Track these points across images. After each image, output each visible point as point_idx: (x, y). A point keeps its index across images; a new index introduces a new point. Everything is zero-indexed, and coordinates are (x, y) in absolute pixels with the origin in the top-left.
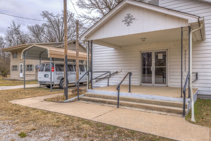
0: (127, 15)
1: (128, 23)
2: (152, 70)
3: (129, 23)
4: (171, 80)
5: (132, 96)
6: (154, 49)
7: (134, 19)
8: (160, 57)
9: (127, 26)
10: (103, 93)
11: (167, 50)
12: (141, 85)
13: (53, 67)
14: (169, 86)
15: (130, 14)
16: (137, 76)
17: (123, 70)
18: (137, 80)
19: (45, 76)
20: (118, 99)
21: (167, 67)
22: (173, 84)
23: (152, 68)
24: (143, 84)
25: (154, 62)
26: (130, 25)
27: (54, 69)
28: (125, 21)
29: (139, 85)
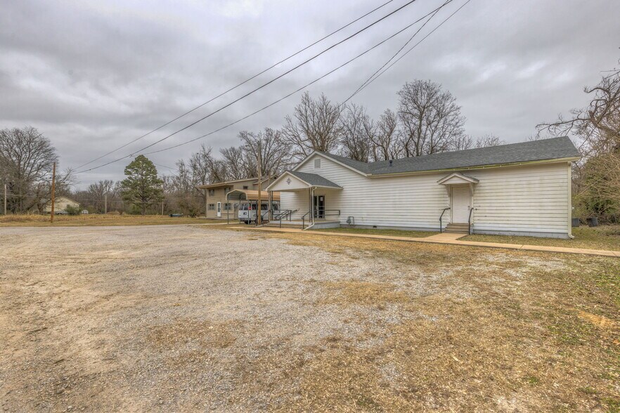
6: (318, 194)
8: (322, 199)
19: (244, 213)
25: (318, 203)
27: (251, 208)
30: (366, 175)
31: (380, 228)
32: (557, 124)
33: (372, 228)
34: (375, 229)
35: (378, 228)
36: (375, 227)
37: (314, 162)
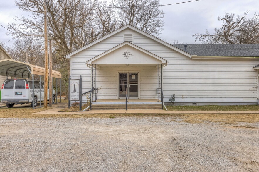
0: (126, 51)
2: (128, 87)
3: (127, 57)
4: (142, 94)
6: (129, 71)
7: (131, 55)
8: (133, 77)
9: (126, 58)
11: (139, 72)
12: (119, 99)
13: (28, 84)
14: (140, 98)
15: (128, 51)
16: (116, 92)
17: (103, 87)
18: (115, 94)
19: (16, 93)
20: (126, 105)
21: (138, 84)
22: (143, 97)
23: (128, 85)
24: (121, 98)
25: (129, 81)
27: (28, 86)
29: (117, 99)
30: (190, 56)
31: (200, 104)
32: (205, 36)
33: (192, 105)
34: (194, 106)
35: (198, 105)
36: (194, 103)
37: (124, 37)
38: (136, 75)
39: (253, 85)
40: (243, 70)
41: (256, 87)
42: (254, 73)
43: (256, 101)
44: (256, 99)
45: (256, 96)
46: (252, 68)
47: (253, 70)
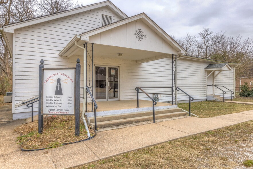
0: (139, 29)
1: (140, 38)
2: (106, 85)
5: (143, 111)
6: (107, 65)
7: (145, 36)
8: (113, 73)
9: (139, 40)
10: (111, 114)
11: (119, 67)
15: (141, 30)
21: (118, 82)
23: (106, 83)
24: (97, 101)
25: (108, 77)
26: (141, 40)
28: (136, 35)
36: (169, 102)
37: (101, 17)
38: (116, 70)
39: (204, 83)
40: (199, 71)
41: (206, 85)
42: (204, 73)
43: (205, 98)
44: (206, 96)
45: (205, 94)
46: (204, 69)
47: (204, 71)
